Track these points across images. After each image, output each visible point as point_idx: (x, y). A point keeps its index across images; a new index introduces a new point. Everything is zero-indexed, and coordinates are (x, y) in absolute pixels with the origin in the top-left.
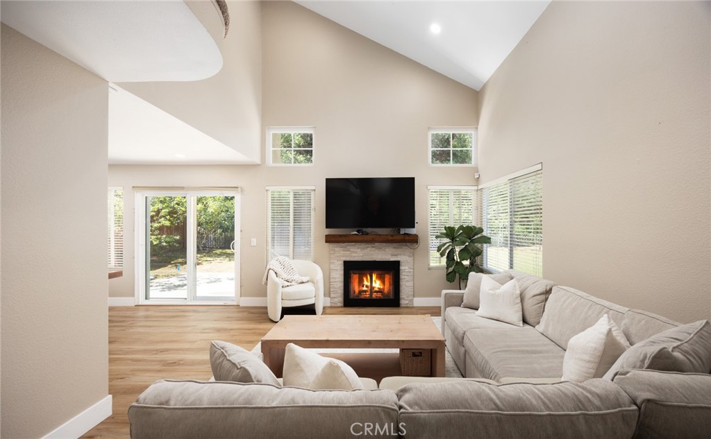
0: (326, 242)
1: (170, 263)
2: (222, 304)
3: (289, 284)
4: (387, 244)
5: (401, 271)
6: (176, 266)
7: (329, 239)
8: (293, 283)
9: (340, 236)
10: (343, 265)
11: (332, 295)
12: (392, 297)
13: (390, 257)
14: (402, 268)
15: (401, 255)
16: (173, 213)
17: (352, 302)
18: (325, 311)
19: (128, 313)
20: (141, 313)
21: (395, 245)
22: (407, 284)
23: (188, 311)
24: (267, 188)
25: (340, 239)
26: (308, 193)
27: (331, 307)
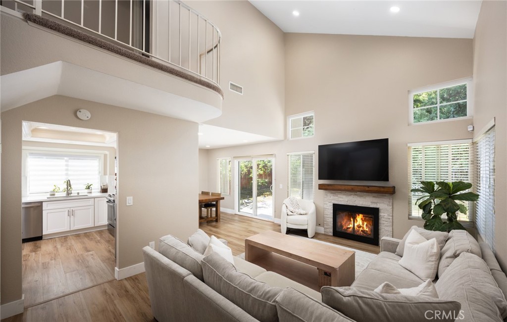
0: (319, 189)
1: (262, 195)
2: (267, 220)
3: (292, 214)
4: (367, 194)
5: (380, 217)
6: (265, 197)
7: (321, 187)
8: (295, 214)
9: (328, 185)
10: (332, 206)
11: (325, 226)
12: (372, 236)
13: (370, 204)
14: (381, 214)
15: (380, 203)
16: (265, 166)
17: (340, 234)
18: (316, 236)
19: (230, 217)
20: (236, 218)
21: (374, 194)
22: (386, 228)
23: (253, 221)
24: (288, 154)
25: (328, 187)
26: (311, 155)
27: (324, 235)
